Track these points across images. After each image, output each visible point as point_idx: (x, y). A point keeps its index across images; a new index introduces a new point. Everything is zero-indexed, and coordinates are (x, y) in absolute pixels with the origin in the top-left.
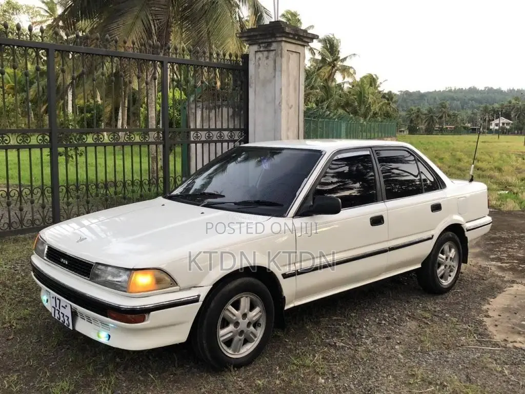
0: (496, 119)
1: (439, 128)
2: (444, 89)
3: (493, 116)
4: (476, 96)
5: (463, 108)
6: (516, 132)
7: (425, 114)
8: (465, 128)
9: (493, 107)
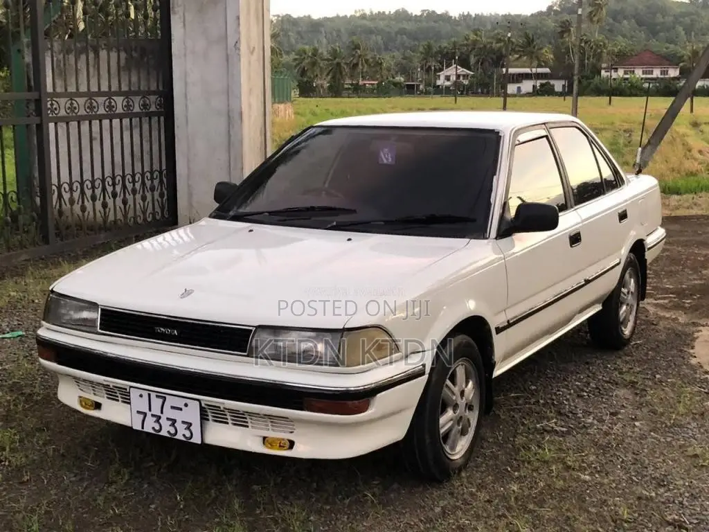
0: (447, 67)
1: (352, 84)
2: (353, 13)
3: (441, 63)
4: (408, 26)
5: (386, 49)
6: (480, 91)
7: (328, 60)
8: (395, 84)
9: (440, 47)
